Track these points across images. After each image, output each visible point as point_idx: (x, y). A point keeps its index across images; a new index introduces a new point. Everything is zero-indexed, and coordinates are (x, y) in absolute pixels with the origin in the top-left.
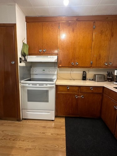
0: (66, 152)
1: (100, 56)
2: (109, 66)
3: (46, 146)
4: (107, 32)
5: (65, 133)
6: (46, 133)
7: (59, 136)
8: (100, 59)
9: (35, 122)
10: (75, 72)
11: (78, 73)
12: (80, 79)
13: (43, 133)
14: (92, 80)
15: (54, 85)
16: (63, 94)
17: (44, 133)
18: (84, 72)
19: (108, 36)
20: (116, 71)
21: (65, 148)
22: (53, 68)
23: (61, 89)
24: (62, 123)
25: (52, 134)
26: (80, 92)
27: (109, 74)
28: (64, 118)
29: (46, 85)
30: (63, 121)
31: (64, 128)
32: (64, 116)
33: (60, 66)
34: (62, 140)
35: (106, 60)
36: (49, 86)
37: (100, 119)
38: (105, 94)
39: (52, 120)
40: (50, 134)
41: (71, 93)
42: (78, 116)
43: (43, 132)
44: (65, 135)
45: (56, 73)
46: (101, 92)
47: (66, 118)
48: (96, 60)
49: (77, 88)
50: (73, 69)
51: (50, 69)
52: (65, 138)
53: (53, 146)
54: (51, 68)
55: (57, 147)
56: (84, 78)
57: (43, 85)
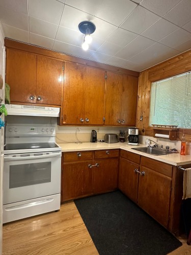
0: (95, 244)
1: (112, 112)
2: (122, 124)
3: (63, 250)
4: (118, 85)
5: (83, 222)
6: (54, 233)
7: (76, 230)
8: (112, 115)
9: (25, 224)
10: (81, 132)
11: (85, 132)
12: (88, 141)
13: (48, 235)
14: (103, 141)
15: (60, 153)
16: (72, 165)
17: (51, 234)
18: (93, 131)
19: (120, 89)
20: (130, 130)
21: (91, 240)
22: (49, 125)
23: (68, 157)
24: (73, 210)
25: (64, 231)
26: (95, 159)
27: (121, 134)
28: (74, 203)
29: (47, 154)
30: (73, 206)
31: (79, 215)
32: (72, 199)
33: (64, 123)
34: (82, 232)
35: (119, 118)
36: (51, 154)
37: (117, 190)
38: (122, 157)
39: (56, 211)
40: (61, 232)
41: (83, 161)
42: (92, 194)
43: (48, 232)
44: (84, 225)
45: (54, 133)
46: (117, 156)
47: (76, 201)
48: (109, 116)
49: (90, 154)
50: (80, 127)
51: (45, 128)
52: (85, 228)
53: (74, 246)
54: (46, 125)
55: (80, 243)
56: (94, 140)
57: (42, 154)
